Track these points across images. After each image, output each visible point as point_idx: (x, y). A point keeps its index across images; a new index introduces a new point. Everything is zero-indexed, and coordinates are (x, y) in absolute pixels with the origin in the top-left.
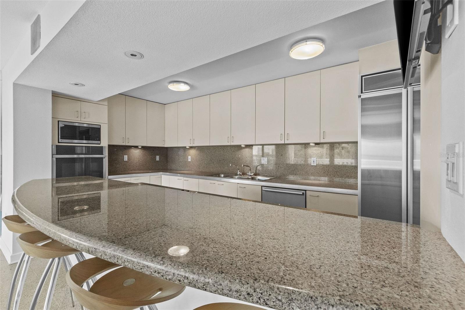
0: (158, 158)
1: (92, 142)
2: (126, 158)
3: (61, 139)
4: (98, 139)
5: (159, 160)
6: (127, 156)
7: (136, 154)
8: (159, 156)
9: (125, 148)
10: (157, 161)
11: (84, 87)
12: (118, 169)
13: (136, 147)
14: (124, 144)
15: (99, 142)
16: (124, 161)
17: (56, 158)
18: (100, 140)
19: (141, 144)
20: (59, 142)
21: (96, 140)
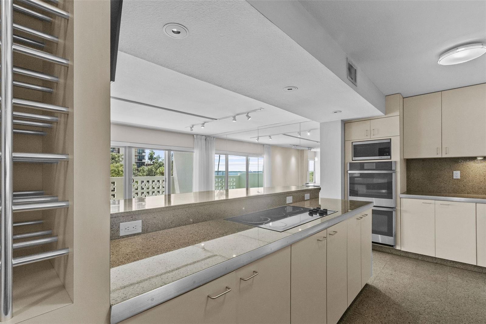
1: (381, 157)
2: (457, 174)
3: (354, 157)
4: (387, 154)
6: (459, 172)
13: (474, 159)
14: (439, 156)
15: (389, 157)
16: (453, 179)
18: (389, 154)
19: (480, 153)
20: (353, 160)
21: (386, 155)
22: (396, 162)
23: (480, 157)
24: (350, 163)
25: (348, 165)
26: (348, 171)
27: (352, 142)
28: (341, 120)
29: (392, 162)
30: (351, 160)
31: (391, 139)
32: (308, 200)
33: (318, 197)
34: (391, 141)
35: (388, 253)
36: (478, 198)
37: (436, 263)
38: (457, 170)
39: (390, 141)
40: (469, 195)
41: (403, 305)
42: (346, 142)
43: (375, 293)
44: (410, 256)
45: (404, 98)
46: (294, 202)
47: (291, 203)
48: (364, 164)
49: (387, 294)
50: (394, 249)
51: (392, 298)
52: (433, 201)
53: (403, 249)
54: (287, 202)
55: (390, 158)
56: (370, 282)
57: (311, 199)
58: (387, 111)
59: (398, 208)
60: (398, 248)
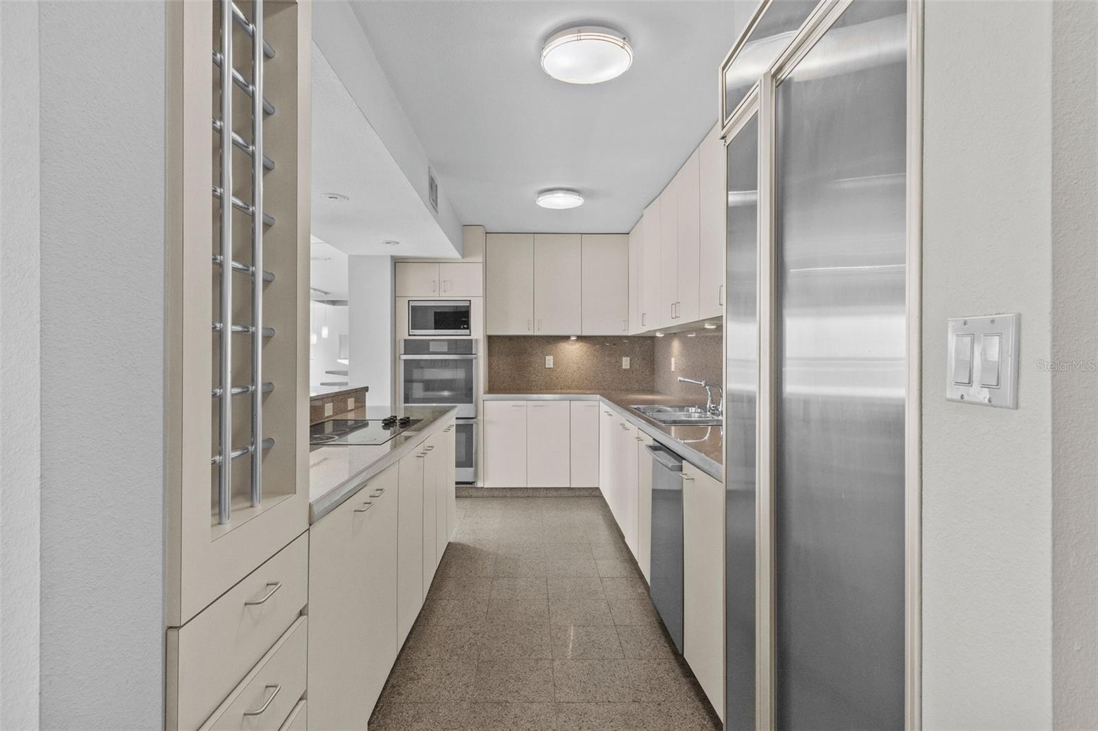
0: (626, 363)
2: (550, 361)
3: (413, 329)
4: (465, 326)
5: (628, 367)
6: (552, 357)
7: (573, 352)
8: (629, 358)
9: (548, 342)
10: (625, 370)
11: (398, 245)
12: (534, 383)
13: (567, 338)
14: (530, 333)
15: (467, 332)
16: (545, 368)
17: (405, 360)
18: (468, 328)
19: (574, 331)
20: (410, 335)
21: (464, 328)
22: (477, 340)
23: (574, 336)
24: (405, 340)
25: (402, 344)
26: (402, 356)
27: (409, 301)
28: (392, 256)
29: (472, 340)
30: (407, 334)
31: (470, 301)
32: (352, 410)
33: (365, 406)
34: (470, 303)
35: (466, 497)
36: (572, 393)
37: (528, 497)
38: (550, 355)
39: (468, 304)
40: (563, 391)
41: (499, 552)
42: (397, 298)
43: (462, 549)
44: (496, 493)
45: (486, 233)
46: (335, 413)
47: (331, 416)
48: (429, 344)
49: (478, 546)
50: (475, 488)
51: (484, 549)
52: (524, 403)
53: (486, 486)
54: (326, 415)
55: (468, 334)
56: (451, 540)
57: (356, 408)
58: (465, 251)
59: (480, 417)
60: (480, 485)
